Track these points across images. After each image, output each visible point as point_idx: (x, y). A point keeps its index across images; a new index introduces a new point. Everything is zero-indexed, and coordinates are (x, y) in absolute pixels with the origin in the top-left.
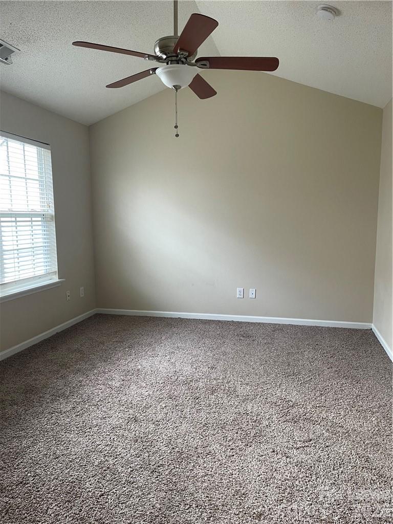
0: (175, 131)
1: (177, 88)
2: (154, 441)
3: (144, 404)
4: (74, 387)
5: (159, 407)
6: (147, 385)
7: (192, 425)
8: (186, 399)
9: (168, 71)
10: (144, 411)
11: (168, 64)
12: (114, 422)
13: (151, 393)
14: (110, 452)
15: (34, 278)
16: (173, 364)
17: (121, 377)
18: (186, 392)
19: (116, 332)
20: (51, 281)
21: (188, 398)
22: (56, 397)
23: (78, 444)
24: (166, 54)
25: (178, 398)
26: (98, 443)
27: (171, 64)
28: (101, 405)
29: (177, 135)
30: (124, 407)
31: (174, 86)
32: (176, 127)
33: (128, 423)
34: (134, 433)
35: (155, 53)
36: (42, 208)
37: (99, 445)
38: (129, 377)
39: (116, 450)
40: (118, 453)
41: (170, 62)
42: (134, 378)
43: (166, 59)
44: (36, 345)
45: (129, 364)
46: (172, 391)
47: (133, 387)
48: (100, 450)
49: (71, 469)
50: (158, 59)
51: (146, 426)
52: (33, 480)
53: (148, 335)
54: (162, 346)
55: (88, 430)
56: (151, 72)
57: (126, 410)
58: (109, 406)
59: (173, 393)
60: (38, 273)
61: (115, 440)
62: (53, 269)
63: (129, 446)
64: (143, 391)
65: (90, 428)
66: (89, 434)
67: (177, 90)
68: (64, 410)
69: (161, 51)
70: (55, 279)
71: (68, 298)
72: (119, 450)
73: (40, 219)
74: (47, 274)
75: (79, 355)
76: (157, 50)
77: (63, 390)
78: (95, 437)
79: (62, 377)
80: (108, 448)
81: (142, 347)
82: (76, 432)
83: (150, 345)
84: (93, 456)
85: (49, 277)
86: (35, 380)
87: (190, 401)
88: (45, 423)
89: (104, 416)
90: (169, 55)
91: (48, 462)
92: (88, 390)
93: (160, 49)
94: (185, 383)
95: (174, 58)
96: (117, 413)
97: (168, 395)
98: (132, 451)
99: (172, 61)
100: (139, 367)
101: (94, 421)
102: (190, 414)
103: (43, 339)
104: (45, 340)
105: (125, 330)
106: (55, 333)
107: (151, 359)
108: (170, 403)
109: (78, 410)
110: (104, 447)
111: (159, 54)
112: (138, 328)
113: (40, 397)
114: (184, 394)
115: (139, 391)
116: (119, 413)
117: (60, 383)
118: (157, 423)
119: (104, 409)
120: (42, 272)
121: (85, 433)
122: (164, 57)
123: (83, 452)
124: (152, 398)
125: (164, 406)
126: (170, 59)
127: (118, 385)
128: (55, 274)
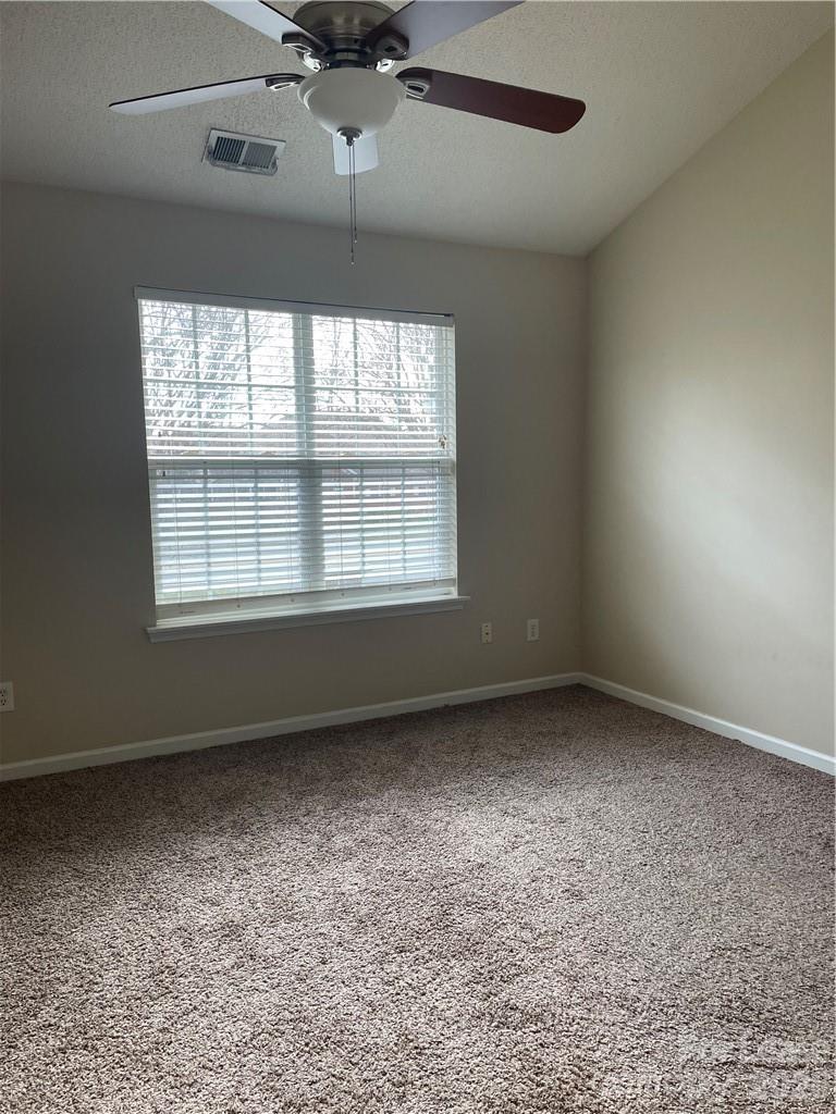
20: (438, 597)
62: (447, 573)
70: (449, 594)
85: (435, 590)
128: (454, 585)
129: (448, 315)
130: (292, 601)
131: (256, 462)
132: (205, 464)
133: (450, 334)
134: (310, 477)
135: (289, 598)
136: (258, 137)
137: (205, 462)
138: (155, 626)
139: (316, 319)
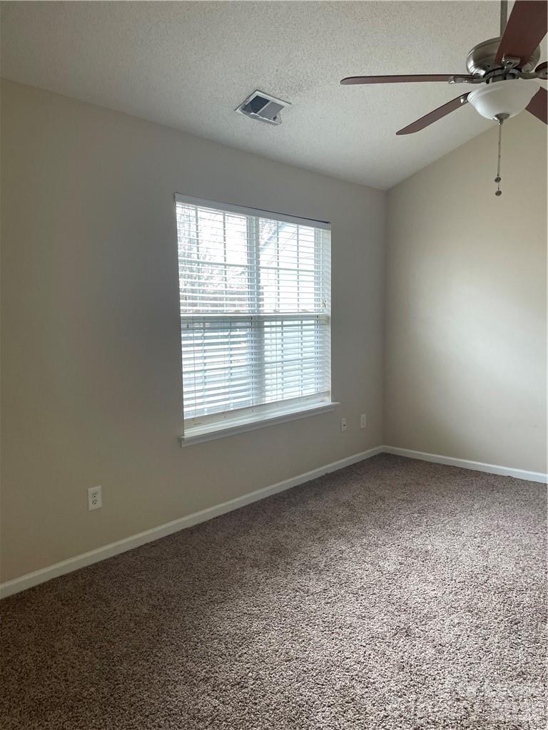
0: (495, 187)
1: (501, 117)
2: (429, 679)
3: (426, 611)
4: (332, 559)
5: (448, 622)
6: (435, 579)
7: (497, 667)
8: (496, 619)
9: (488, 94)
10: (423, 623)
11: (488, 82)
12: (376, 628)
13: (440, 594)
14: (360, 674)
15: (299, 399)
16: (486, 554)
17: (400, 558)
18: (498, 606)
19: (405, 485)
20: (322, 403)
21: (501, 618)
22: (306, 568)
23: (320, 647)
24: (484, 69)
25: (482, 614)
26: (347, 654)
27: (493, 81)
28: (362, 595)
29: (499, 193)
30: (394, 607)
31: (497, 116)
32: (498, 180)
33: (396, 634)
34: (401, 654)
35: (468, 69)
36: (316, 308)
37: (347, 658)
38: (410, 560)
39: (369, 675)
40: (372, 681)
41: (491, 79)
42: (418, 563)
43: (484, 76)
44: (298, 486)
45: (415, 540)
46: (475, 601)
47: (414, 578)
48: (347, 667)
49: (303, 684)
50: (472, 78)
51: (421, 648)
52: (254, 684)
53: (453, 497)
54: (471, 520)
55: (337, 630)
56: (462, 101)
57: (396, 613)
58: (373, 601)
59: (476, 604)
60: (306, 393)
61: (372, 657)
62: (326, 388)
63: (390, 674)
64: (429, 588)
65: (340, 627)
66: (337, 636)
67: (501, 121)
68: (312, 590)
69: (477, 65)
70: (328, 401)
71: (344, 428)
72: (375, 676)
73: (313, 322)
74: (318, 394)
75: (347, 511)
76: (471, 63)
77: (317, 559)
78: (344, 644)
79: (321, 540)
80: (358, 667)
81: (439, 515)
82: (321, 628)
83: (452, 514)
84: (336, 674)
85: (320, 399)
86: (287, 537)
87: (502, 625)
88: (286, 603)
89: (363, 615)
90: (490, 69)
91: (277, 663)
92: (349, 567)
93: (475, 61)
94: (500, 591)
95: (497, 73)
96: (383, 615)
97: (467, 604)
98: (392, 684)
99: (494, 77)
100: (429, 547)
101: (348, 618)
102: (499, 647)
103: (307, 480)
104: (310, 482)
105: (418, 484)
106: (323, 474)
107: (449, 537)
108: (468, 619)
109: (330, 595)
110: (353, 663)
111: (473, 70)
112: (439, 484)
113: (287, 564)
114: (494, 609)
115: (422, 586)
116: (385, 615)
117: (317, 547)
118: (439, 648)
119: (365, 603)
120: (312, 392)
121: (333, 633)
122: (482, 73)
123: (324, 663)
124: (439, 603)
125: (456, 621)
126: (492, 74)
127: (391, 569)
128: (328, 395)
129: (327, 223)
130: (253, 411)
131: (230, 317)
132: (205, 319)
133: (326, 236)
134: (259, 327)
135: (250, 410)
136: (279, 99)
137: (204, 318)
138: (183, 435)
139: (262, 220)
